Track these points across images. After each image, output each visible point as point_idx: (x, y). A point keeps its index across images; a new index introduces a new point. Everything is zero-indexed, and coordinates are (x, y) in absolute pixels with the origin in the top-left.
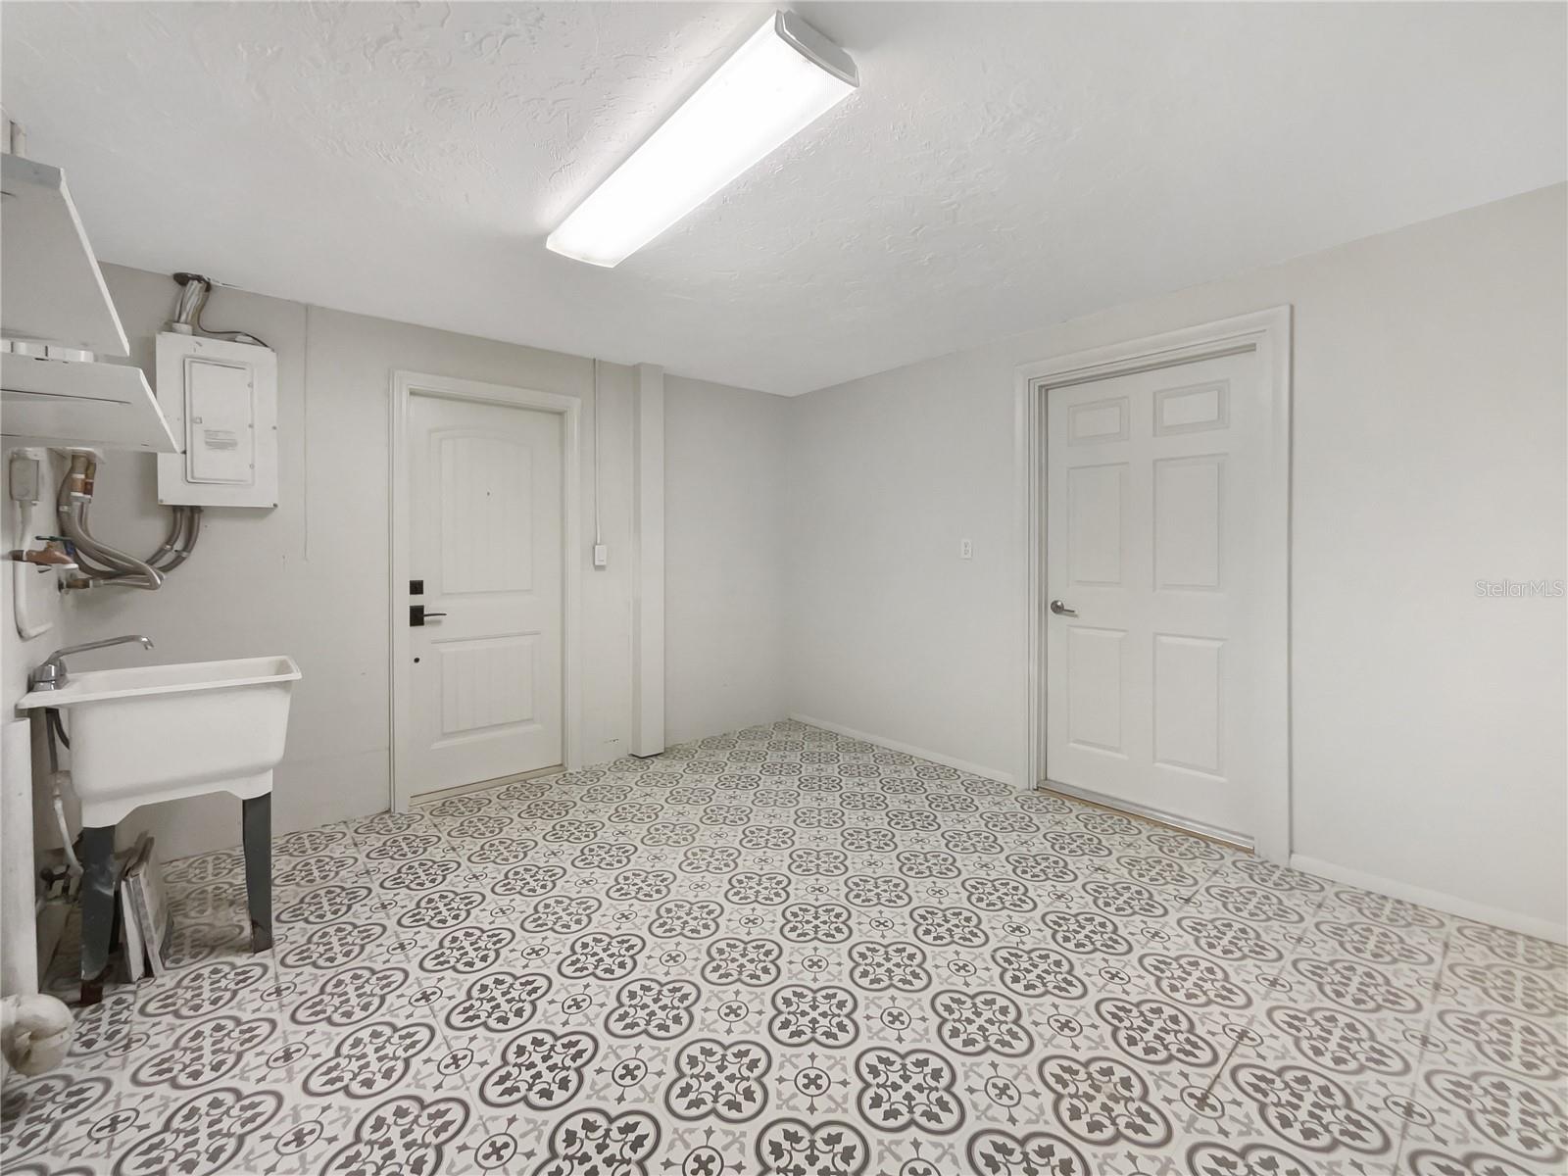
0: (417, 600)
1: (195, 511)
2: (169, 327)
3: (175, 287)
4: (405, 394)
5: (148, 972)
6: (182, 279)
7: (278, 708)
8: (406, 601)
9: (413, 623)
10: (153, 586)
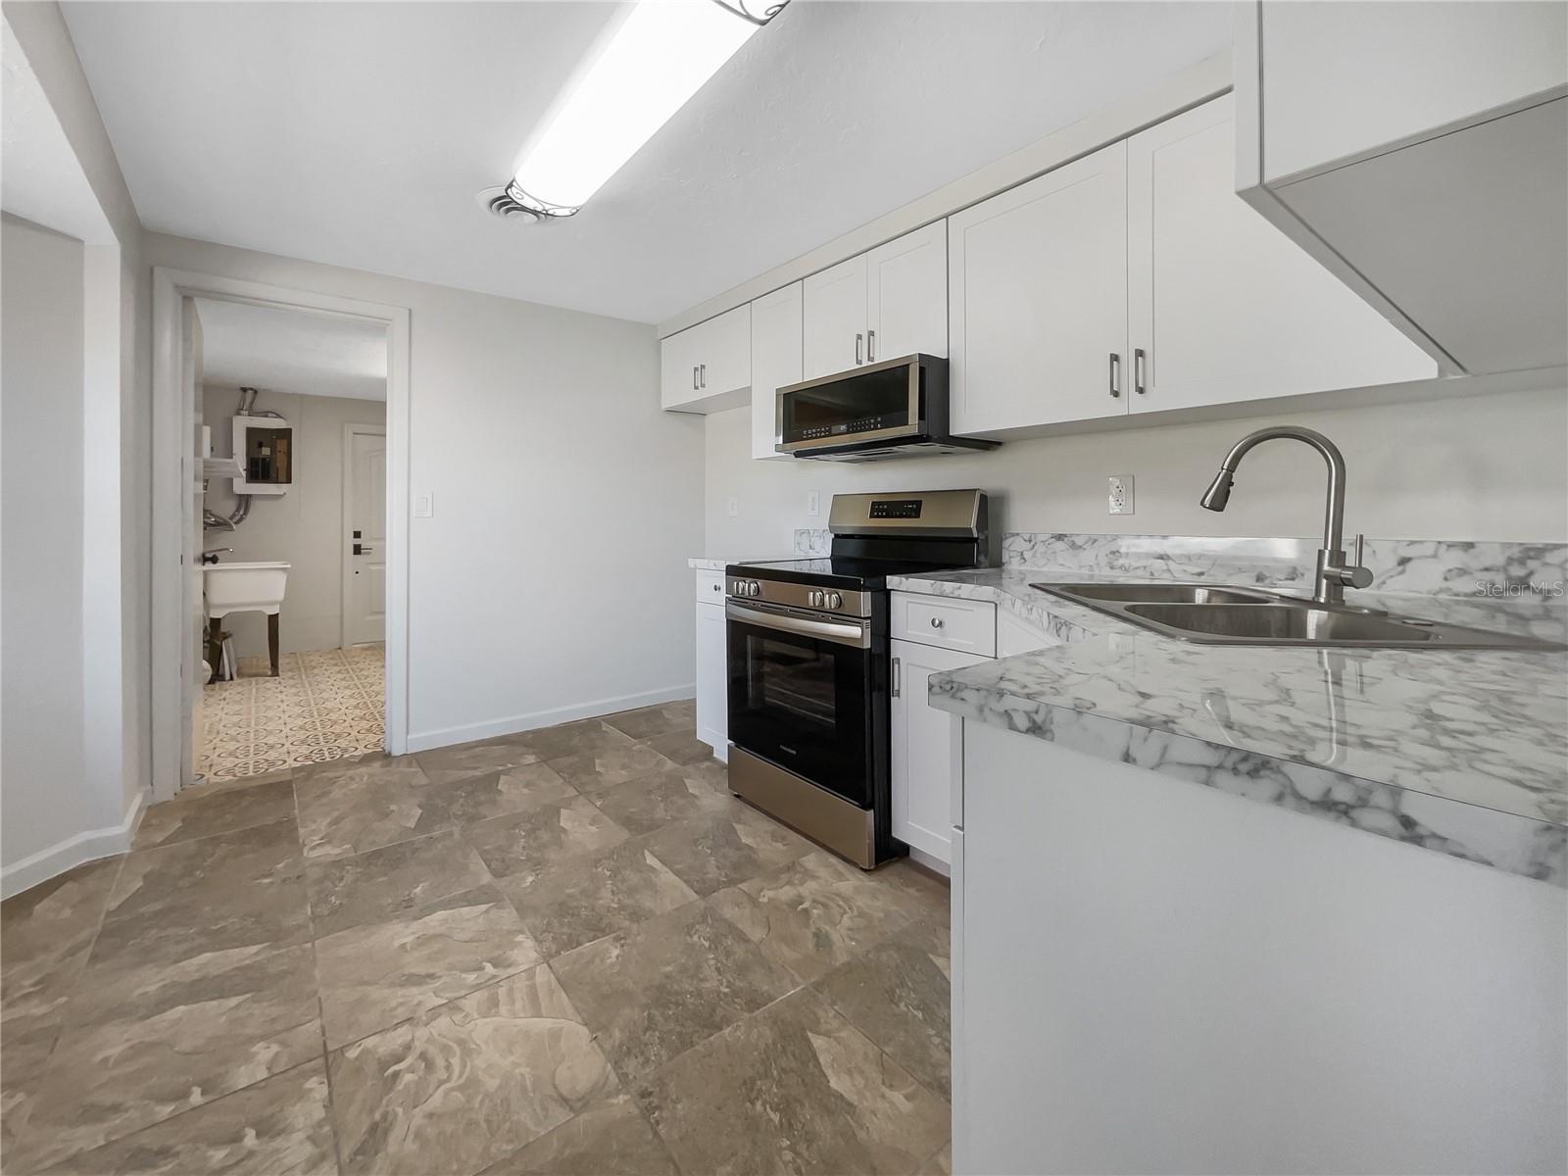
0: (358, 541)
1: (250, 495)
2: (239, 414)
3: (241, 392)
4: (350, 433)
5: (232, 679)
6: (244, 390)
7: (281, 580)
8: (350, 542)
9: (355, 553)
10: (232, 530)
